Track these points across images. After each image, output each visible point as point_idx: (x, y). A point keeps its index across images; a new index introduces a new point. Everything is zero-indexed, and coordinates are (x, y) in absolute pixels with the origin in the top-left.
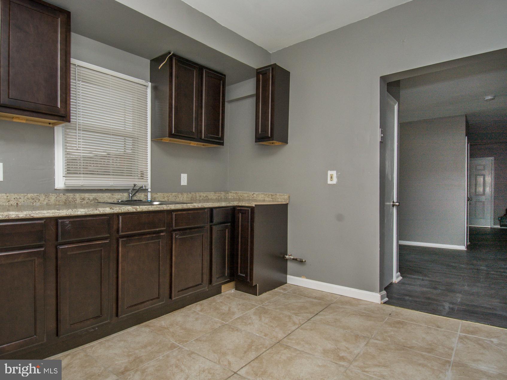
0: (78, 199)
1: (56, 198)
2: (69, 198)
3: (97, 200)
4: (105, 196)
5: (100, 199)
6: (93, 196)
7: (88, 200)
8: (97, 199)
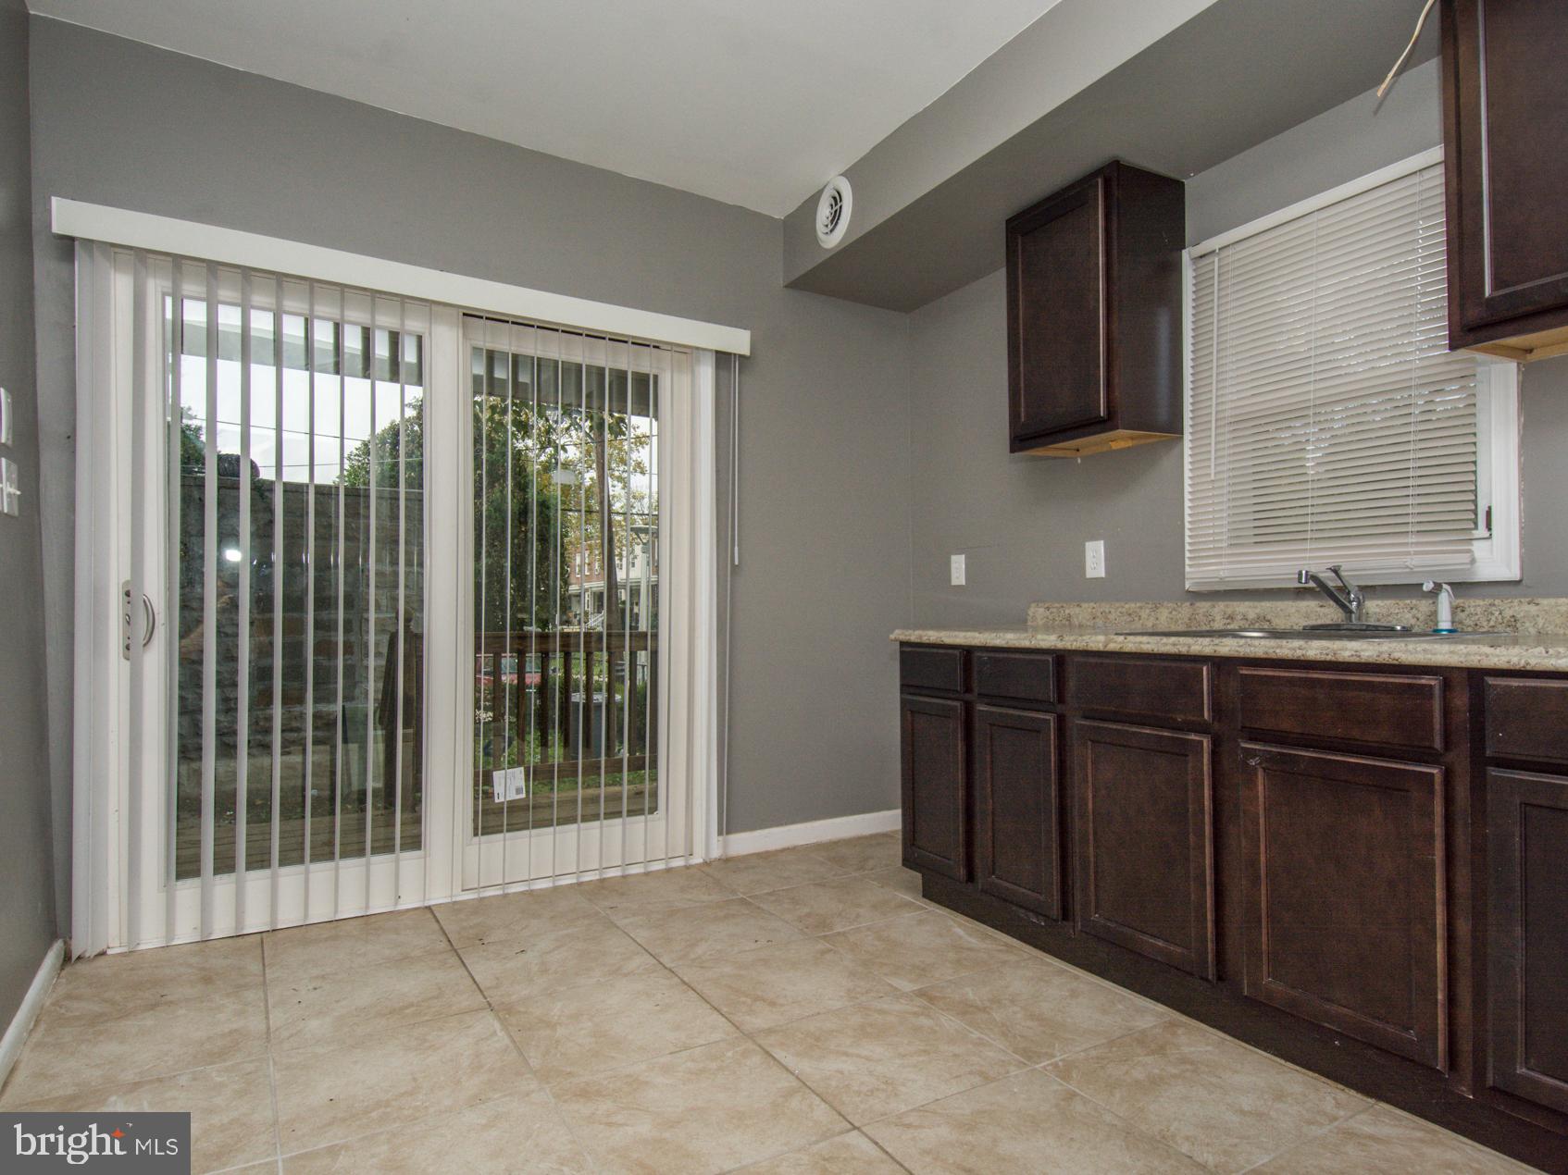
0: (1218, 618)
1: (1171, 613)
2: (1198, 614)
3: (1269, 621)
4: (1293, 610)
5: (1277, 620)
6: (1257, 611)
7: (1244, 622)
8: (1268, 617)
